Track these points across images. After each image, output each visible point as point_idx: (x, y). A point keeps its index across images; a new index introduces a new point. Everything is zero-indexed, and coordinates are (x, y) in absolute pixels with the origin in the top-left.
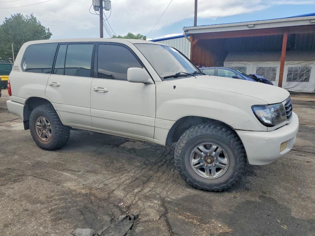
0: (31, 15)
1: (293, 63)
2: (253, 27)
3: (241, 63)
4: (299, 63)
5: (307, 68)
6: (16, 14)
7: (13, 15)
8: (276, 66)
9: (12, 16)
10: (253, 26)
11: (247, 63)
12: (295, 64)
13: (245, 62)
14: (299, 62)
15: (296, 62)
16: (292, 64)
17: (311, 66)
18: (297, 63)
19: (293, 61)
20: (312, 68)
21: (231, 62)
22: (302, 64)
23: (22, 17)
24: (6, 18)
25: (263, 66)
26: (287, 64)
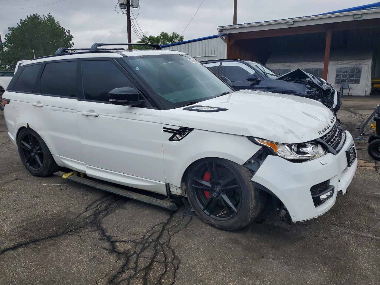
0: (48, 15)
1: (342, 63)
2: (293, 25)
3: (285, 65)
4: (348, 63)
5: (357, 68)
6: (32, 15)
9: (27, 16)
10: (292, 23)
11: (291, 64)
12: (344, 64)
13: (289, 63)
14: (350, 61)
15: (346, 62)
16: (341, 65)
17: (362, 66)
18: (346, 63)
19: (342, 61)
20: (363, 68)
21: (274, 64)
22: (352, 64)
23: (39, 17)
24: (21, 20)
25: (309, 67)
26: (335, 65)
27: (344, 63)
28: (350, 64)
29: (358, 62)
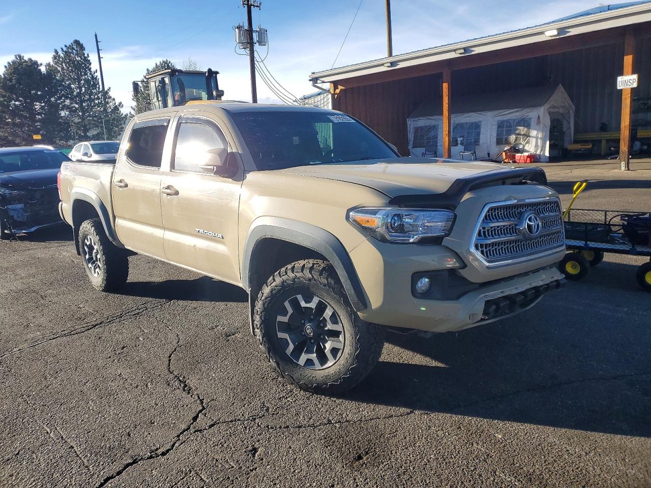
1: (504, 113)
3: (430, 119)
4: (512, 112)
5: (524, 121)
6: (162, 62)
7: (158, 64)
8: (481, 119)
9: (156, 64)
10: (390, 65)
11: (439, 117)
12: (507, 114)
17: (530, 116)
18: (510, 113)
19: (504, 110)
21: (417, 119)
22: (517, 114)
23: (170, 64)
24: (148, 70)
27: (507, 112)
29: (525, 111)
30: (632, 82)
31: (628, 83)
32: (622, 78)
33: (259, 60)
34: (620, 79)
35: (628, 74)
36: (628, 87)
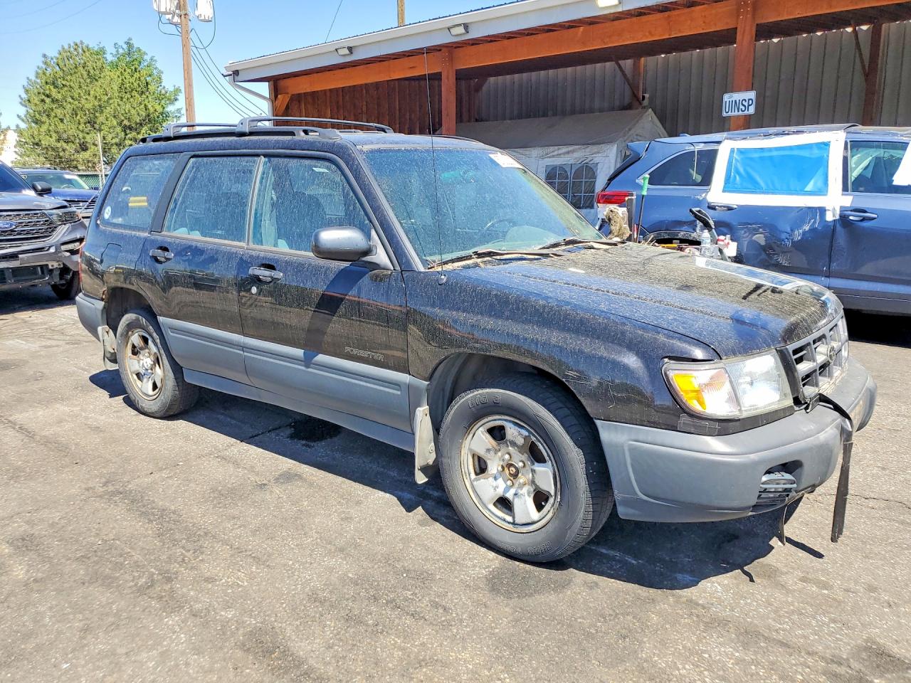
1: (556, 153)
4: (568, 153)
5: (588, 167)
6: (72, 44)
7: (66, 47)
9: (62, 48)
12: (560, 155)
14: (571, 148)
15: (564, 149)
16: (553, 156)
17: (596, 160)
18: (564, 154)
19: (556, 147)
20: (600, 167)
22: (576, 155)
24: (44, 56)
26: (542, 157)
27: (560, 152)
28: (570, 155)
29: (588, 150)
30: (746, 104)
31: (741, 107)
32: (731, 97)
33: (198, 44)
34: (726, 97)
35: (739, 90)
36: (740, 113)
